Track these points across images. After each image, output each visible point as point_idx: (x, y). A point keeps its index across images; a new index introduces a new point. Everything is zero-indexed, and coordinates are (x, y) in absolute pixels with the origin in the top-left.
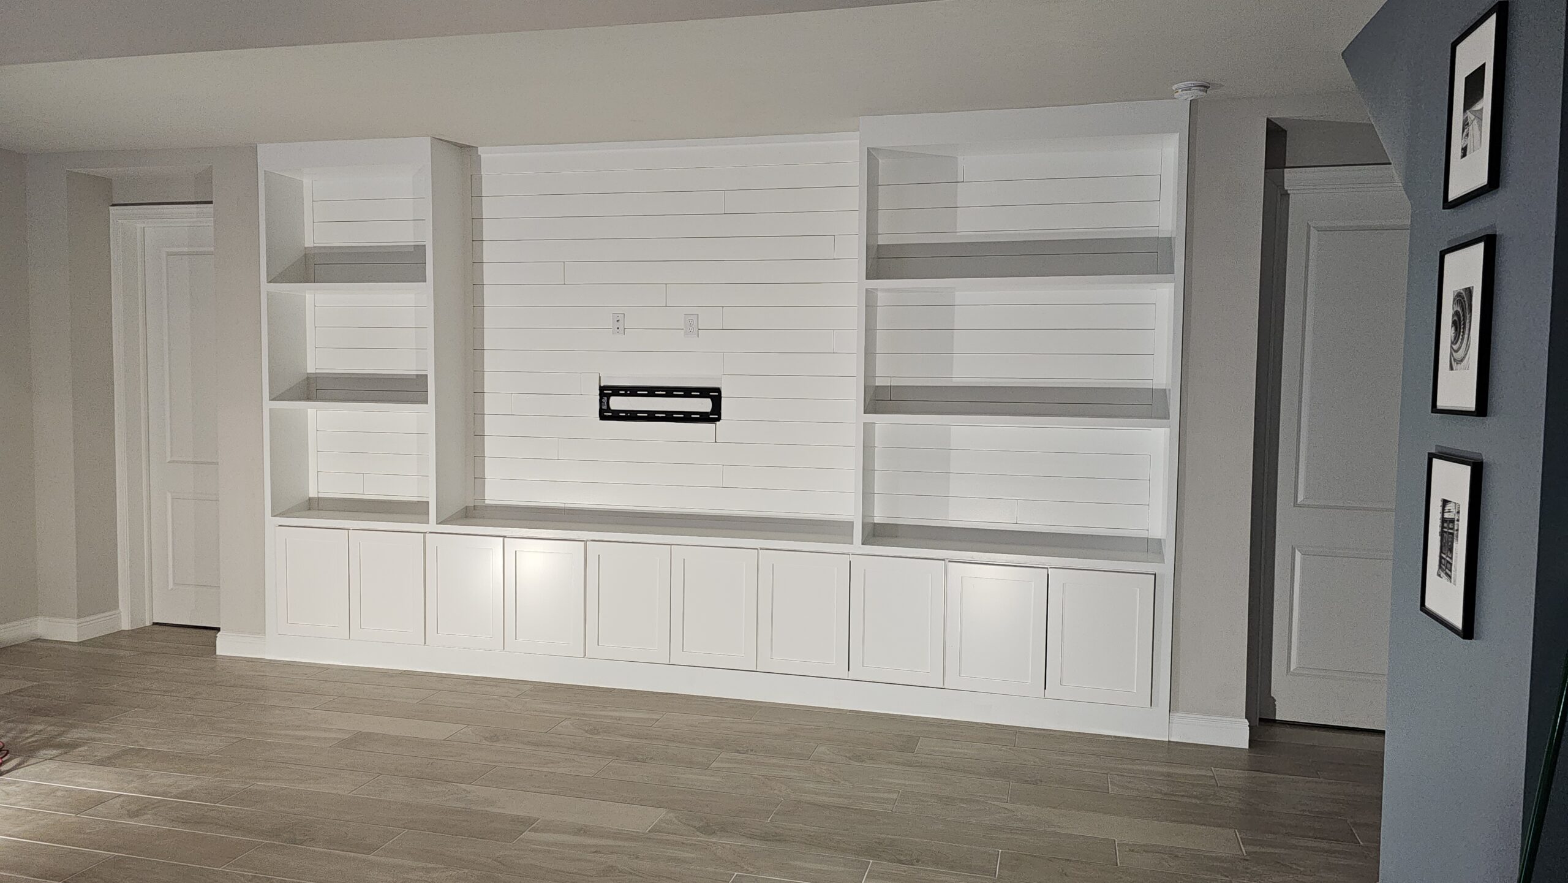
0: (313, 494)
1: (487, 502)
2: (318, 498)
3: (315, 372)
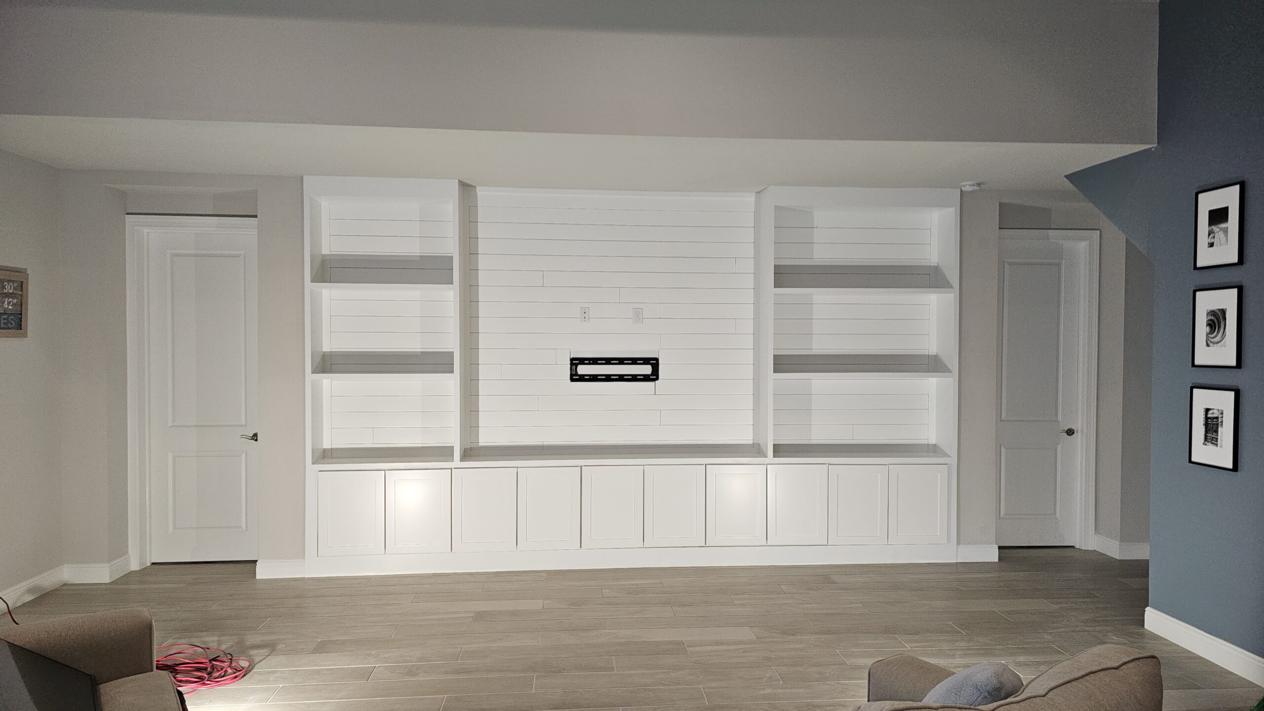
0: (327, 446)
1: (480, 444)
2: (332, 449)
3: (330, 350)
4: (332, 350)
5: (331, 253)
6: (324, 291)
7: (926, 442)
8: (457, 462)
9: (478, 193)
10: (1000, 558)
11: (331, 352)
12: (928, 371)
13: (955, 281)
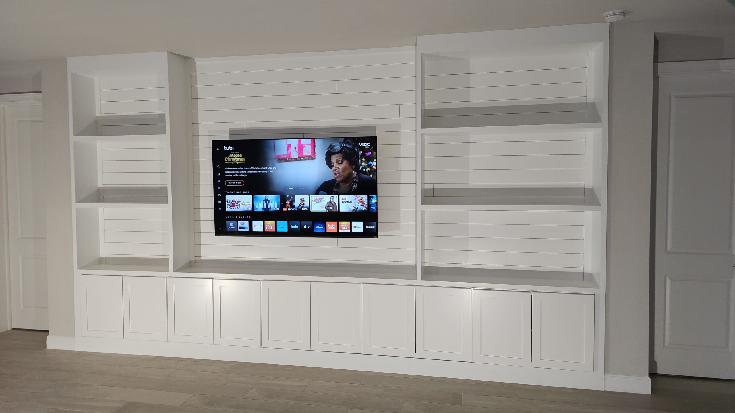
0: (102, 255)
1: (202, 258)
2: (105, 258)
3: (102, 186)
4: (104, 186)
5: (102, 115)
6: (98, 143)
7: (581, 270)
8: (171, 273)
9: (197, 63)
10: (653, 389)
11: (103, 187)
12: (584, 204)
13: (604, 116)
